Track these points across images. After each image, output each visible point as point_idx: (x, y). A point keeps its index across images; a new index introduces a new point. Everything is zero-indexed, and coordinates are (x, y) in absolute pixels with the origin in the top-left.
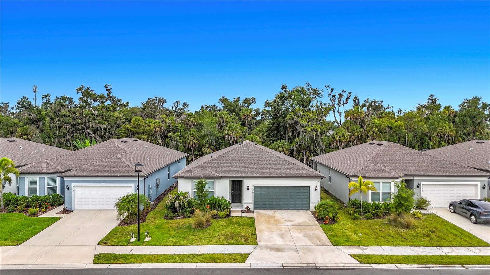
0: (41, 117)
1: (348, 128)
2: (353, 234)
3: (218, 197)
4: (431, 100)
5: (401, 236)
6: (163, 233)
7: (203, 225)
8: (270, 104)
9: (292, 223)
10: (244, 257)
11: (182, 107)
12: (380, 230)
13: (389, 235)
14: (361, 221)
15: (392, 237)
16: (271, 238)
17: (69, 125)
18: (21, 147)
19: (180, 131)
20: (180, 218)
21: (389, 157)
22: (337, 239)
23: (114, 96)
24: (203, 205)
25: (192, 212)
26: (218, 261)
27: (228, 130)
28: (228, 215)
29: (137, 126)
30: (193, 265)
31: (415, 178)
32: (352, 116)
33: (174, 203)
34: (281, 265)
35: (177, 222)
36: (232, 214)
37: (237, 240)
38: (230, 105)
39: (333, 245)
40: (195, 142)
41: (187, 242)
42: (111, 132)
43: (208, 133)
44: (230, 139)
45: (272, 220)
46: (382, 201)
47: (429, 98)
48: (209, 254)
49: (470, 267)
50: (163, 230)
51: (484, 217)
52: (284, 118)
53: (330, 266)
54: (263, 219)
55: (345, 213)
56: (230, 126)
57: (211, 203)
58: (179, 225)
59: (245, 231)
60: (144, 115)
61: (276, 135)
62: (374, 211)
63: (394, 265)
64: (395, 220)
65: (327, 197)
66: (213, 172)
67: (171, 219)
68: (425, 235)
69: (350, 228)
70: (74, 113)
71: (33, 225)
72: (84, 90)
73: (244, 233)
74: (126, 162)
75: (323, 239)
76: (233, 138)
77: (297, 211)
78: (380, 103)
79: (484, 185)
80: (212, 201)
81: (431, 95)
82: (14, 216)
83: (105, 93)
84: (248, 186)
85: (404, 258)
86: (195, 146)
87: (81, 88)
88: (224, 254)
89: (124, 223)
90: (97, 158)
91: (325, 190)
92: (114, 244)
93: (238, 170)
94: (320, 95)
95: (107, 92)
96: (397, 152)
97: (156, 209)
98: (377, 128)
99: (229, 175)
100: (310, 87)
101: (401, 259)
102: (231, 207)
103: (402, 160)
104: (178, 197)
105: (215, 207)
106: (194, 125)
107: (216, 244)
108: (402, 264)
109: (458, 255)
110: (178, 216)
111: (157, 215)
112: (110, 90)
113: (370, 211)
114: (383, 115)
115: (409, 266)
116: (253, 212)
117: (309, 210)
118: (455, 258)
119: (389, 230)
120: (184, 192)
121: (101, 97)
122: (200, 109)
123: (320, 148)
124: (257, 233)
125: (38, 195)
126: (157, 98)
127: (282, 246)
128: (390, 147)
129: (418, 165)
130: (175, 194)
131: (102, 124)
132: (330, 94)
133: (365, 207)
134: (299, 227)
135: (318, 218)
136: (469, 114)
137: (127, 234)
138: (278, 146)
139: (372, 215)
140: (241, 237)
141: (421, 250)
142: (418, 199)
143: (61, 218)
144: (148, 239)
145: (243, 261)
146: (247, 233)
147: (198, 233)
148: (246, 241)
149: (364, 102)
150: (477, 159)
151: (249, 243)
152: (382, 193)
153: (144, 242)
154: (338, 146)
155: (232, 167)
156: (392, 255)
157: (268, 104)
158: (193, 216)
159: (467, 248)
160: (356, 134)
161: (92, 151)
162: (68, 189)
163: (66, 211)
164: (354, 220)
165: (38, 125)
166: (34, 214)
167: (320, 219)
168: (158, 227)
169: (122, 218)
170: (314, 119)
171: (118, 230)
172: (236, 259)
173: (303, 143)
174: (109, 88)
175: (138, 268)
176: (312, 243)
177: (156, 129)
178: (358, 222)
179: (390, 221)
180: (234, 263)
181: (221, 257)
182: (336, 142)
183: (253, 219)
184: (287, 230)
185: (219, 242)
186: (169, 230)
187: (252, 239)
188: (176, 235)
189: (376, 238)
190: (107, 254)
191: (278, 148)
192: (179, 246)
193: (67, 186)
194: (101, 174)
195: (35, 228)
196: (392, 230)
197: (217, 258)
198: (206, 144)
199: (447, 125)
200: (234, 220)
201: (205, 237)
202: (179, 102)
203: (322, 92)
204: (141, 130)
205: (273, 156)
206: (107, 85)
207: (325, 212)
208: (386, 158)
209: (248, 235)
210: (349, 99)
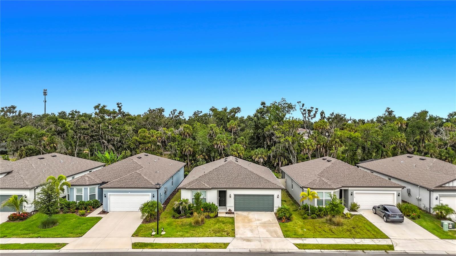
0: (65, 130)
1: (316, 138)
2: (300, 229)
3: (209, 202)
4: (388, 112)
5: (332, 231)
6: (173, 229)
7: (199, 223)
8: (251, 119)
9: (260, 222)
10: (226, 245)
11: (178, 114)
12: (319, 226)
13: (324, 230)
14: (308, 220)
15: (326, 232)
16: (245, 232)
17: (88, 136)
18: (62, 161)
19: (178, 140)
20: (183, 218)
21: (333, 172)
22: (288, 233)
23: (124, 111)
24: (199, 209)
25: (192, 214)
26: (210, 247)
27: (217, 141)
28: (216, 216)
29: (144, 138)
30: (194, 250)
31: (349, 189)
32: (319, 128)
33: (180, 207)
34: (249, 250)
35: (181, 220)
36: (219, 215)
37: (222, 234)
38: (219, 114)
39: (285, 237)
40: (190, 150)
41: (189, 235)
42: (122, 142)
43: (201, 143)
44: (219, 148)
45: (246, 219)
46: (325, 206)
47: (386, 111)
48: (204, 243)
49: (367, 252)
50: (172, 226)
51: (391, 218)
52: (263, 129)
53: (279, 251)
54: (240, 219)
55: (299, 214)
56: (218, 137)
57: (204, 207)
58: (183, 223)
59: (227, 228)
60: (147, 124)
61: (257, 143)
62: (318, 213)
63: (319, 250)
64: (330, 220)
65: (289, 200)
66: (206, 185)
67: (177, 218)
68: (348, 230)
69: (299, 225)
70: (93, 126)
71: (85, 223)
72: (100, 107)
73: (227, 229)
74: (145, 177)
75: (279, 233)
76: (221, 147)
77: (265, 212)
78: (343, 116)
79: (399, 194)
80: (205, 206)
81: (388, 108)
82: (70, 216)
83: (117, 109)
84: (230, 195)
85: (328, 246)
86: (190, 153)
87: (98, 106)
88: (213, 243)
89: (146, 221)
90: (122, 172)
91: (290, 194)
92: (143, 236)
93: (223, 183)
94: (294, 109)
95: (119, 108)
96: (340, 168)
97: (166, 210)
98: (338, 139)
99: (217, 187)
100: (285, 102)
101: (325, 246)
102: (219, 210)
103: (342, 174)
104: (182, 203)
105: (207, 209)
106: (189, 135)
107: (208, 237)
108: (325, 249)
109: (363, 244)
110: (182, 217)
111: (167, 215)
112: (121, 107)
113: (315, 213)
114: (345, 126)
115: (329, 251)
116: (233, 213)
117: (273, 211)
118: (360, 246)
119: (325, 227)
120: (185, 199)
121: (114, 113)
122: (193, 115)
123: (292, 154)
124: (235, 229)
125: (83, 200)
126: (157, 109)
127: (251, 238)
128: (335, 163)
129: (353, 178)
130: (180, 201)
131: (116, 137)
132: (301, 109)
133: (312, 210)
134: (264, 225)
135: (278, 218)
136: (417, 125)
137: (150, 229)
138: (258, 153)
139: (316, 216)
140: (224, 231)
141: (342, 241)
142: (352, 204)
143: (102, 218)
144: (163, 233)
145: (225, 248)
146: (228, 229)
147: (196, 229)
148: (228, 235)
149: (329, 116)
150: (403, 172)
151: (229, 236)
152: (325, 200)
153: (161, 235)
154: (307, 153)
155: (219, 180)
156: (320, 244)
157: (249, 118)
158: (192, 216)
159: (373, 239)
160: (322, 143)
161: (117, 166)
162: (105, 197)
163: (104, 212)
164: (304, 219)
165: (62, 136)
166: (83, 215)
167: (279, 219)
168: (169, 224)
169: (144, 218)
170: (287, 131)
171: (143, 227)
172: (221, 246)
173: (278, 150)
174: (120, 105)
175: (160, 251)
176: (271, 236)
177: (158, 138)
178: (306, 221)
179: (327, 220)
180: (220, 249)
181: (211, 245)
182: (305, 150)
183: (233, 218)
184: (256, 226)
185: (210, 235)
186: (176, 227)
187: (232, 234)
188: (181, 230)
189: (315, 232)
190: (140, 243)
191: (258, 155)
192: (184, 238)
193: (105, 195)
194: (128, 186)
195: (87, 225)
196: (327, 227)
197: (209, 245)
198: (199, 151)
199: (399, 134)
200: (220, 219)
201: (201, 232)
202: (176, 110)
203: (295, 106)
204: (146, 141)
205: (248, 172)
206: (119, 103)
207: (282, 214)
208: (331, 173)
209: (229, 230)
210: (317, 114)
